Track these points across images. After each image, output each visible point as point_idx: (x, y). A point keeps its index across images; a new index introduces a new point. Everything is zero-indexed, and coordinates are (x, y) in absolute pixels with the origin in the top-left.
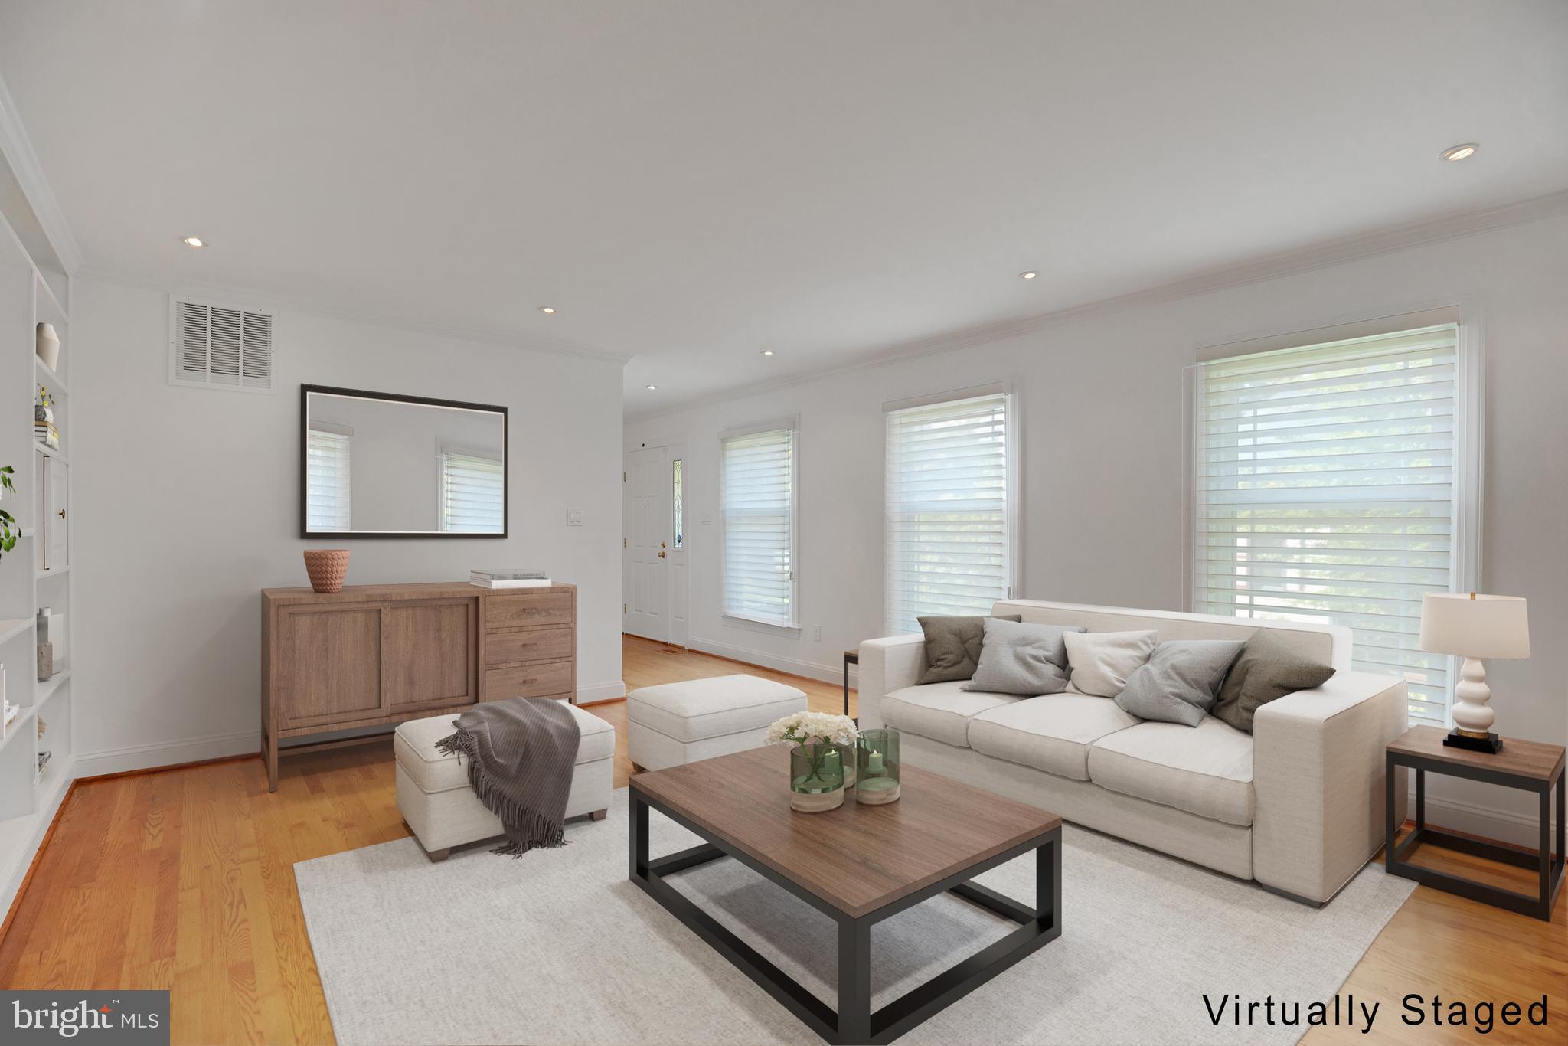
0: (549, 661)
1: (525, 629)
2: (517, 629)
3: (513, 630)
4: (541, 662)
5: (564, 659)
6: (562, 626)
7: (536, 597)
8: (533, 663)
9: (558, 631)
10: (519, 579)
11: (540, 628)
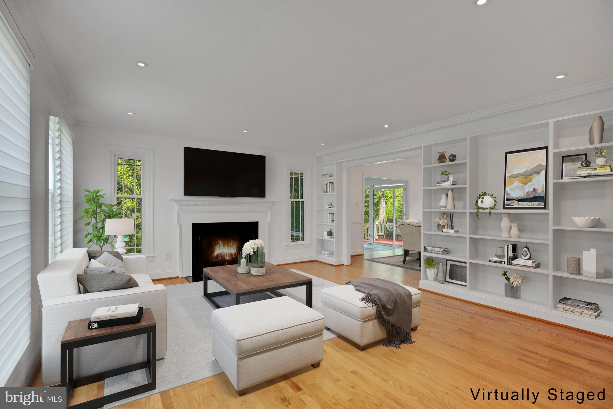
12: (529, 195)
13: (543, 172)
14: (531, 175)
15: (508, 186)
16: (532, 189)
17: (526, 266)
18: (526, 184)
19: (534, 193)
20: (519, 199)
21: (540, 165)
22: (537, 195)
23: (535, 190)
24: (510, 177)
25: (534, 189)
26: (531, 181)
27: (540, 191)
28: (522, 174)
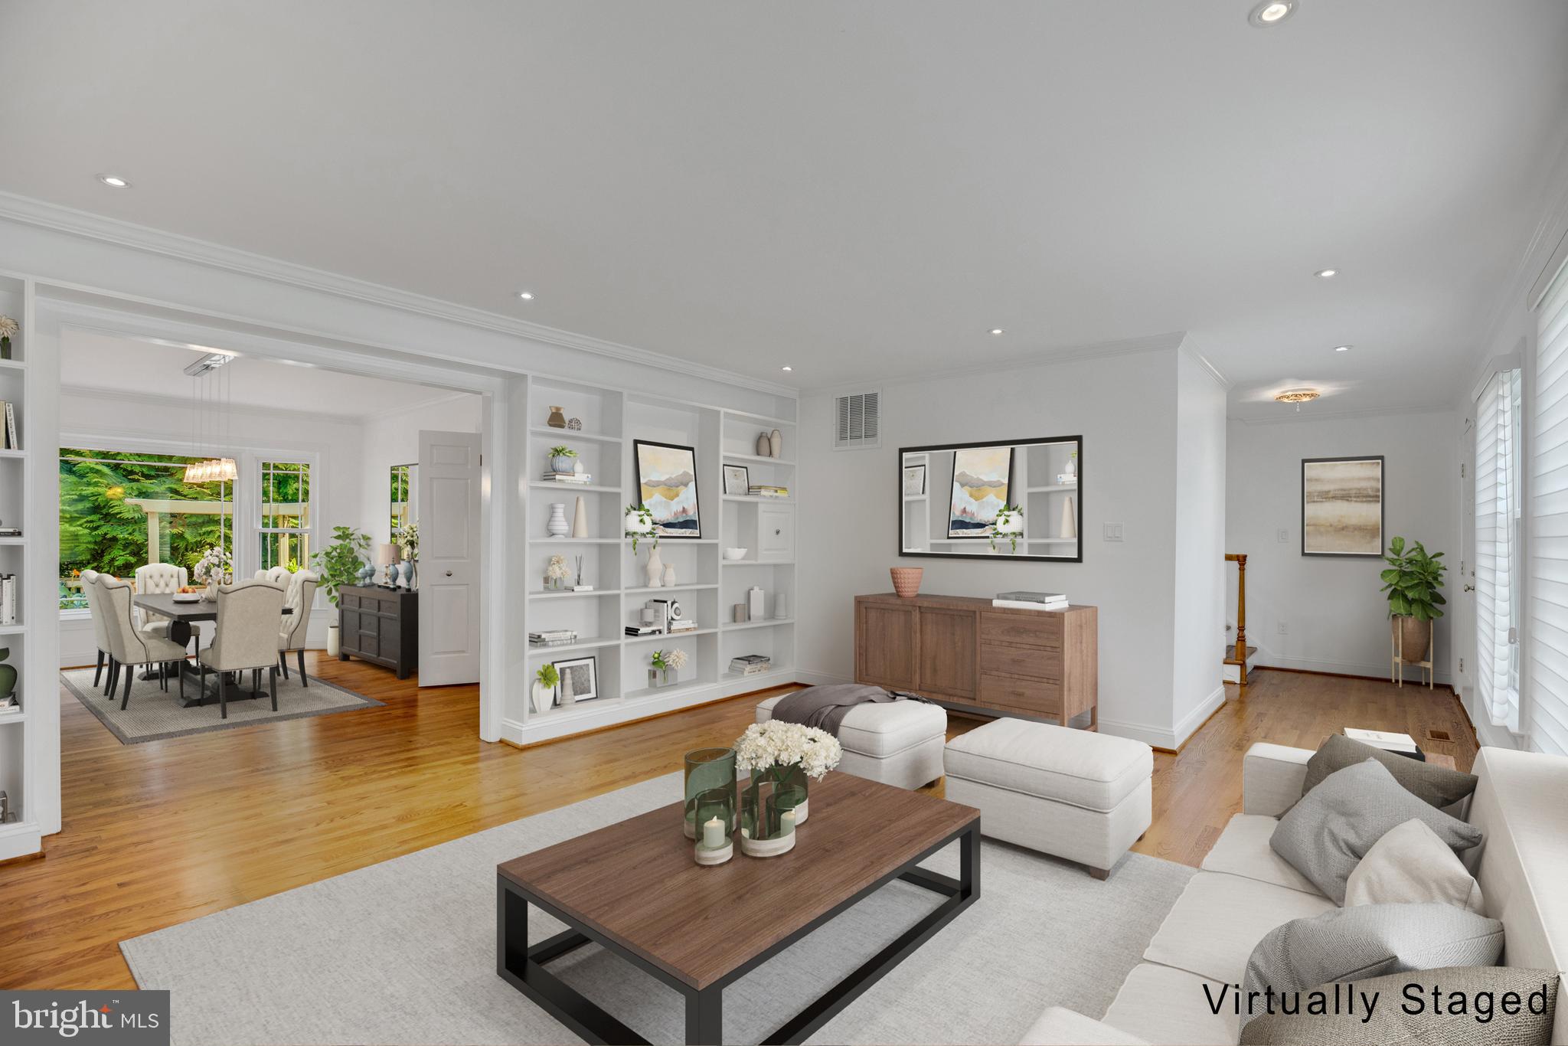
0: (1036, 679)
1: (1014, 645)
2: (1007, 644)
3: (1004, 644)
4: (1029, 678)
5: (1051, 681)
6: (1049, 649)
7: (1023, 618)
8: (1021, 677)
9: (1045, 653)
10: (1021, 600)
11: (1028, 647)
12: (677, 518)
13: (692, 485)
14: (677, 487)
15: (645, 500)
16: (681, 509)
17: (687, 629)
18: (672, 500)
19: (684, 515)
20: (665, 522)
21: (686, 474)
22: (688, 518)
23: (684, 510)
24: (645, 484)
25: (684, 508)
26: (677, 495)
27: (692, 514)
28: (664, 483)
